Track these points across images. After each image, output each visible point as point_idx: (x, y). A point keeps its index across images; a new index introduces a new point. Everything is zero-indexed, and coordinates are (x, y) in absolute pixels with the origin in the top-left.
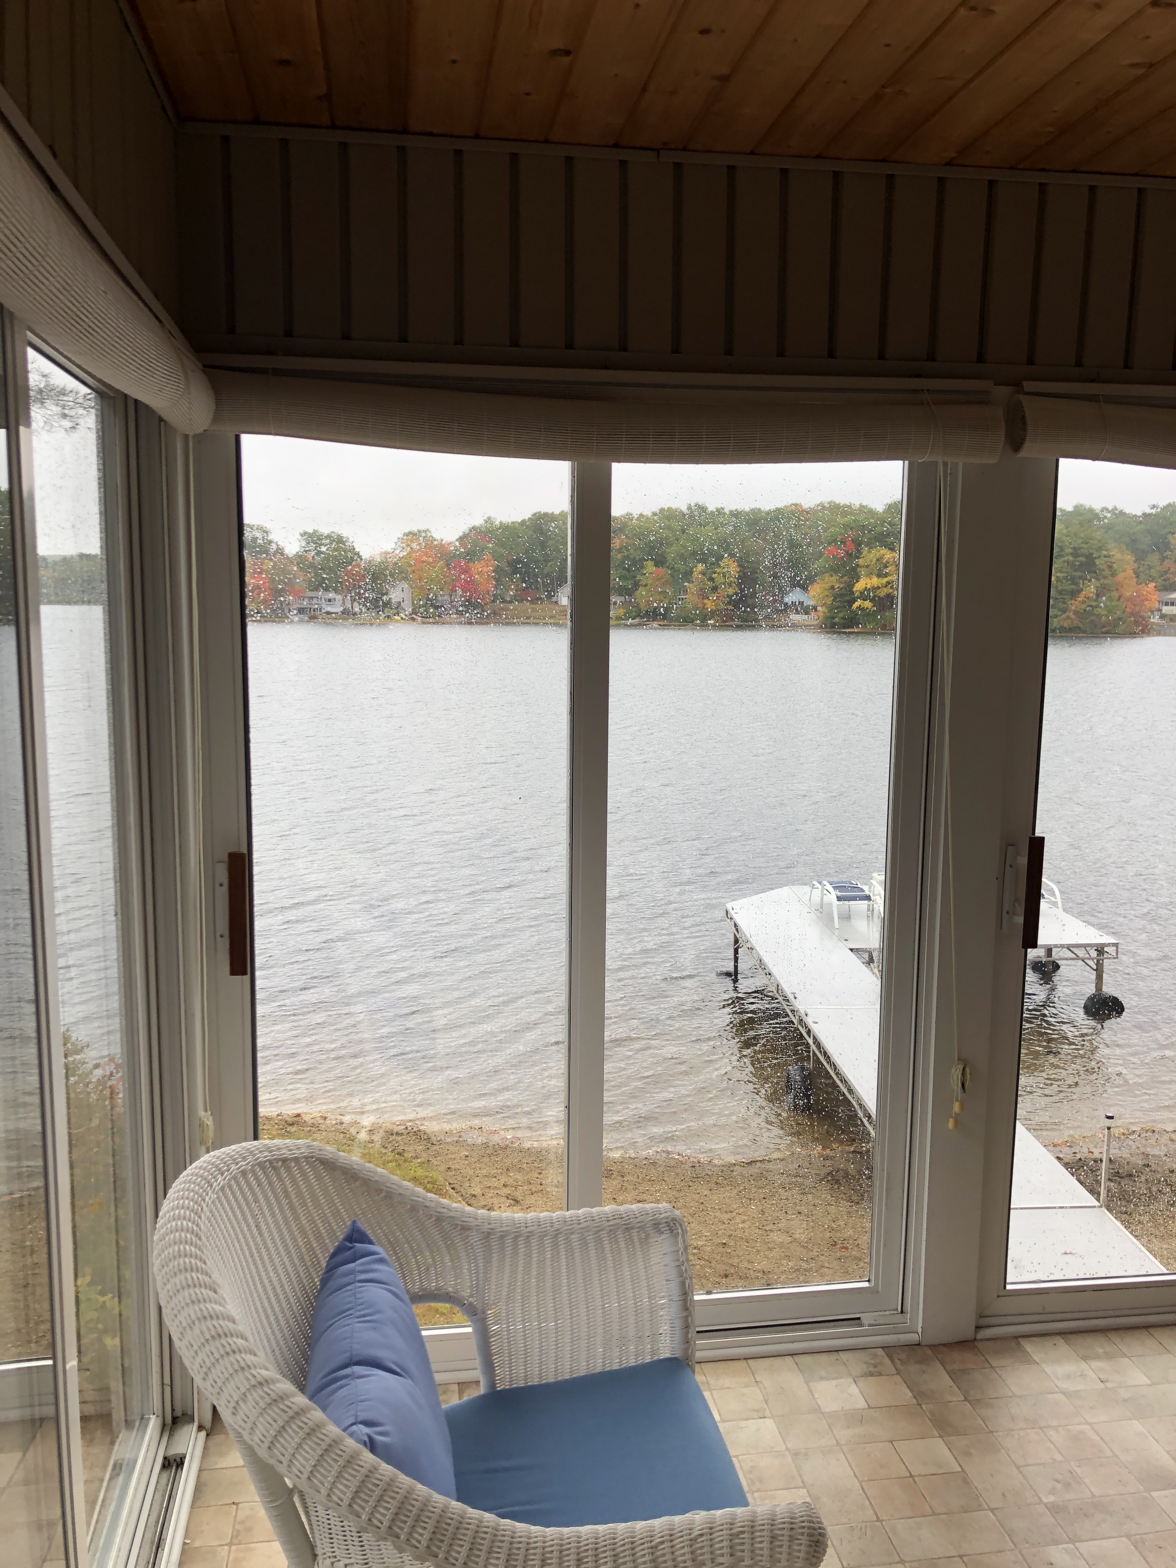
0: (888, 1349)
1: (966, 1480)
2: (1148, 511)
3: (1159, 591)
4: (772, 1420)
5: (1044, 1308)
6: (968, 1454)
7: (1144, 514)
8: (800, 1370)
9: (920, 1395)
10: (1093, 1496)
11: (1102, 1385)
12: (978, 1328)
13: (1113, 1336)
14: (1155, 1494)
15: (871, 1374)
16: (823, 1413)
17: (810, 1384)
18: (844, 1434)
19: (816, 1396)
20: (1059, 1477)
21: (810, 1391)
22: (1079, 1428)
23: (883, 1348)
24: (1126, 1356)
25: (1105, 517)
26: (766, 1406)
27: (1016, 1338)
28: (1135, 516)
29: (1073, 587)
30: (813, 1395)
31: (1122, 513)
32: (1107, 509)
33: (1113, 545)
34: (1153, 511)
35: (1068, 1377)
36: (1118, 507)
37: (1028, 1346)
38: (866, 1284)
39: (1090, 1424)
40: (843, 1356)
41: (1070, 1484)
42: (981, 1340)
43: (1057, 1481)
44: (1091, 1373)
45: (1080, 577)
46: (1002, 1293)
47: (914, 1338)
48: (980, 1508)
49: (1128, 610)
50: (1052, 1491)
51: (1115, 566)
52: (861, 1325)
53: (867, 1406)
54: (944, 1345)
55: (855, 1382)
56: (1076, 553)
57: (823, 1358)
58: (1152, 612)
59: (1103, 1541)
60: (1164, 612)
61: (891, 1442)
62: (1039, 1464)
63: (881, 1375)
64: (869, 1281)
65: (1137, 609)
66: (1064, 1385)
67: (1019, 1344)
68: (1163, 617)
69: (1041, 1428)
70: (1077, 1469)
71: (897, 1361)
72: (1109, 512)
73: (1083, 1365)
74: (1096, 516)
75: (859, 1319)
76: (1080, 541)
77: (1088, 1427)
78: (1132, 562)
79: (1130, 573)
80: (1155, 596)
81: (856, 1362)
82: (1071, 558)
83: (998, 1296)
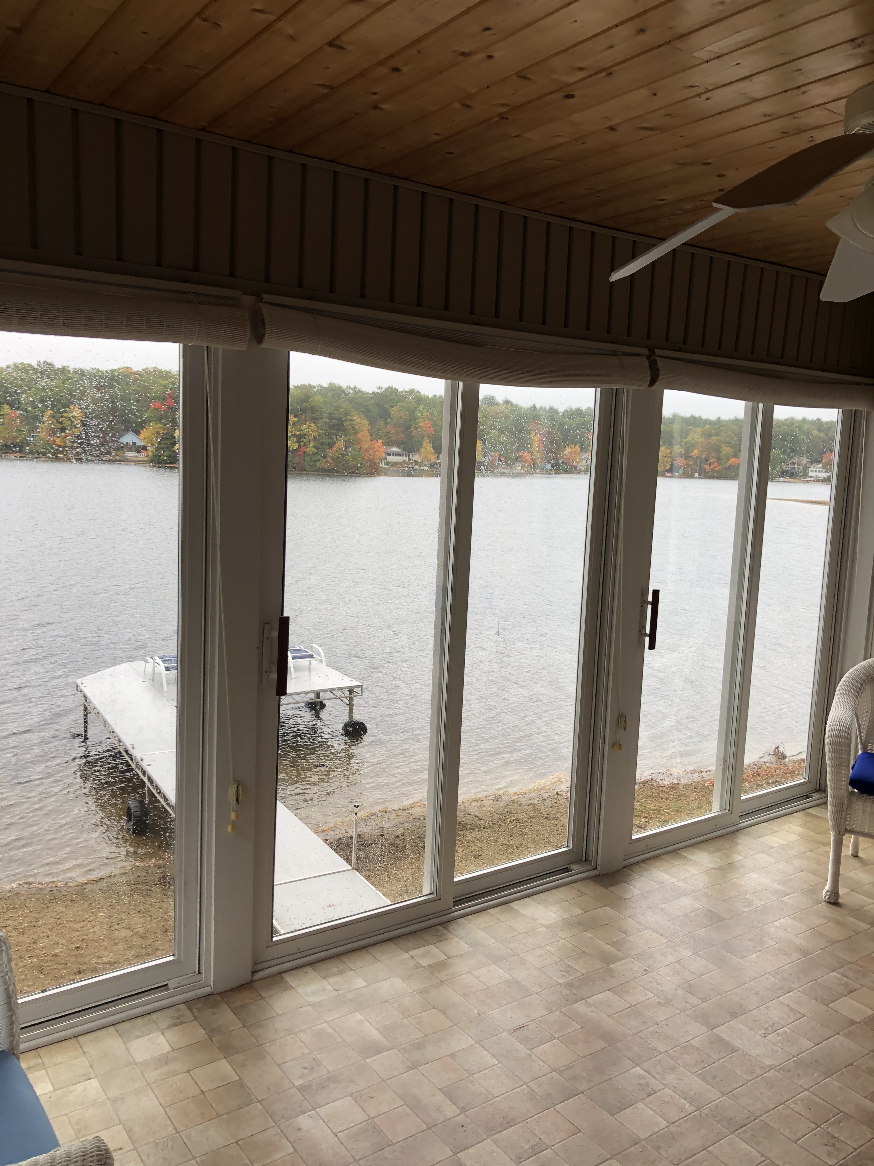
0: (188, 1003)
1: (241, 1084)
2: (376, 391)
3: (384, 445)
4: (96, 1080)
5: (299, 949)
6: (244, 1065)
7: (374, 393)
8: (120, 1035)
9: (211, 1031)
10: (329, 1072)
11: (336, 993)
12: (254, 973)
13: (344, 958)
14: (368, 1060)
15: (175, 1025)
16: (137, 1064)
17: (127, 1044)
18: (152, 1075)
19: (132, 1052)
20: (306, 1065)
21: (127, 1049)
22: (320, 1026)
23: (184, 1003)
24: (352, 970)
25: (349, 393)
26: (91, 1070)
27: (281, 973)
28: (368, 393)
29: (330, 440)
30: (129, 1052)
31: (360, 391)
32: (350, 388)
33: (355, 412)
34: (379, 391)
35: (314, 993)
36: (357, 387)
37: (288, 978)
38: (172, 958)
39: (327, 1022)
40: (154, 1016)
41: (313, 1068)
42: (256, 981)
43: (305, 1068)
44: (329, 987)
45: (335, 434)
46: (270, 944)
47: (208, 990)
48: (251, 1102)
49: (365, 457)
50: (301, 1077)
51: (356, 427)
52: (168, 990)
53: (171, 1050)
54: (231, 990)
55: (163, 1034)
56: (331, 416)
57: (139, 1021)
58: (381, 460)
59: (335, 1102)
60: (388, 460)
61: (188, 1072)
62: (293, 1060)
63: (182, 1023)
64: (173, 955)
65: (371, 457)
66: (311, 999)
67: (282, 977)
68: (387, 463)
69: (295, 1033)
70: (318, 1056)
71: (195, 1010)
72: (352, 390)
73: (324, 982)
74: (343, 391)
75: (166, 985)
76: (333, 409)
77: (326, 1024)
78: (367, 426)
79: (366, 432)
80: (383, 449)
81: (163, 1019)
82: (328, 420)
83: (268, 947)
